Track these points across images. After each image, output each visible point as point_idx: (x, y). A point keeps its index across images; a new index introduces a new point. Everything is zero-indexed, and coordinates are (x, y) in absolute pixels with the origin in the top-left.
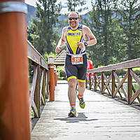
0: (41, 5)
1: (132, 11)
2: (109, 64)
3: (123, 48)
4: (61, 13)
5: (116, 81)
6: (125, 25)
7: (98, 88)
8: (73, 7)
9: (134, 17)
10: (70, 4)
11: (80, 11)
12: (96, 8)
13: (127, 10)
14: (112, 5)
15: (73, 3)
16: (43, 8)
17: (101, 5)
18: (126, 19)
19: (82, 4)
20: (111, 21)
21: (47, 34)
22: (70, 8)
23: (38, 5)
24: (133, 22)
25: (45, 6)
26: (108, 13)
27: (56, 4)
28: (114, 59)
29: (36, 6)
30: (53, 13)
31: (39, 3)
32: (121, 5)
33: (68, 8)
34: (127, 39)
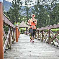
1: (52, 6)
4: (22, 5)
6: (49, 11)
7: (37, 37)
12: (37, 4)
13: (50, 5)
14: (43, 3)
16: (15, 3)
17: (39, 3)
18: (49, 9)
19: (31, 2)
20: (43, 9)
21: (16, 14)
23: (13, 2)
24: (52, 10)
26: (42, 6)
27: (20, 2)
28: (44, 25)
29: (12, 2)
30: (19, 5)
32: (47, 3)
33: (25, 3)
34: (50, 17)
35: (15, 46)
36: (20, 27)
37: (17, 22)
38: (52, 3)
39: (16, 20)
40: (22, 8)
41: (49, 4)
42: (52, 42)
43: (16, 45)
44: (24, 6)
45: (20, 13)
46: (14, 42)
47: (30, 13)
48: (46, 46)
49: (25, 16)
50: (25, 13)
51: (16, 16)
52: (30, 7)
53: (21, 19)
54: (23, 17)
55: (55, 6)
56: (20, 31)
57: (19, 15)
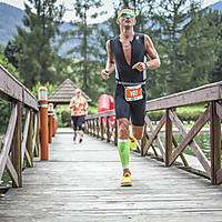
0: (32, 6)
1: (178, 18)
4: (63, 19)
8: (83, 10)
9: (181, 26)
10: (79, 5)
11: (95, 16)
13: (170, 17)
14: (145, 8)
15: (83, 3)
16: (34, 11)
18: (168, 31)
19: (98, 5)
21: (42, 54)
22: (78, 11)
23: (27, 6)
25: (38, 7)
26: (140, 20)
28: (149, 94)
29: (24, 8)
30: (51, 19)
31: (28, 3)
32: (160, 8)
33: (75, 11)
34: (169, 62)
35: (37, 177)
36: (55, 104)
37: (43, 83)
38: (176, 10)
39: (42, 74)
40: (61, 29)
41: (167, 14)
42: (179, 160)
43: (40, 174)
44: (71, 23)
45: (57, 50)
46: (35, 159)
47: (93, 48)
48: (156, 173)
49: (76, 61)
50: (76, 49)
51: (39, 61)
52: (95, 25)
53: (59, 70)
54: (68, 62)
55: (189, 20)
56: (56, 117)
57: (53, 58)
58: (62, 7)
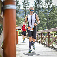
2: (39, 30)
3: (45, 23)
4: (20, 8)
5: (43, 37)
6: (46, 14)
9: (50, 11)
10: (24, 5)
11: (28, 8)
13: (47, 8)
14: (41, 6)
17: (36, 6)
18: (46, 12)
19: (29, 5)
20: (40, 12)
22: (24, 6)
24: (49, 13)
26: (39, 9)
27: (18, 4)
28: (41, 28)
30: (17, 8)
32: (45, 6)
33: (23, 6)
34: (47, 20)
38: (49, 7)
42: (51, 45)
50: (23, 16)
52: (28, 10)
57: (17, 18)
58: (20, 5)
